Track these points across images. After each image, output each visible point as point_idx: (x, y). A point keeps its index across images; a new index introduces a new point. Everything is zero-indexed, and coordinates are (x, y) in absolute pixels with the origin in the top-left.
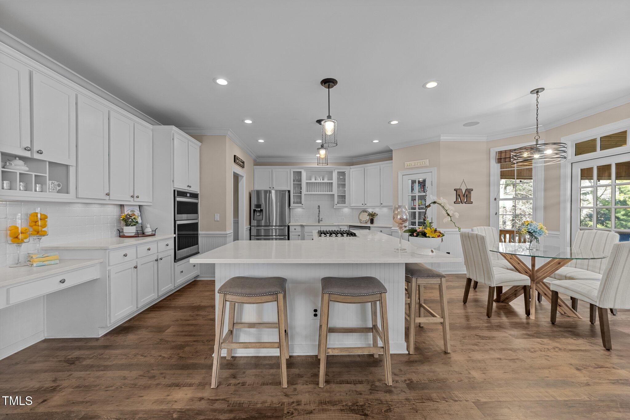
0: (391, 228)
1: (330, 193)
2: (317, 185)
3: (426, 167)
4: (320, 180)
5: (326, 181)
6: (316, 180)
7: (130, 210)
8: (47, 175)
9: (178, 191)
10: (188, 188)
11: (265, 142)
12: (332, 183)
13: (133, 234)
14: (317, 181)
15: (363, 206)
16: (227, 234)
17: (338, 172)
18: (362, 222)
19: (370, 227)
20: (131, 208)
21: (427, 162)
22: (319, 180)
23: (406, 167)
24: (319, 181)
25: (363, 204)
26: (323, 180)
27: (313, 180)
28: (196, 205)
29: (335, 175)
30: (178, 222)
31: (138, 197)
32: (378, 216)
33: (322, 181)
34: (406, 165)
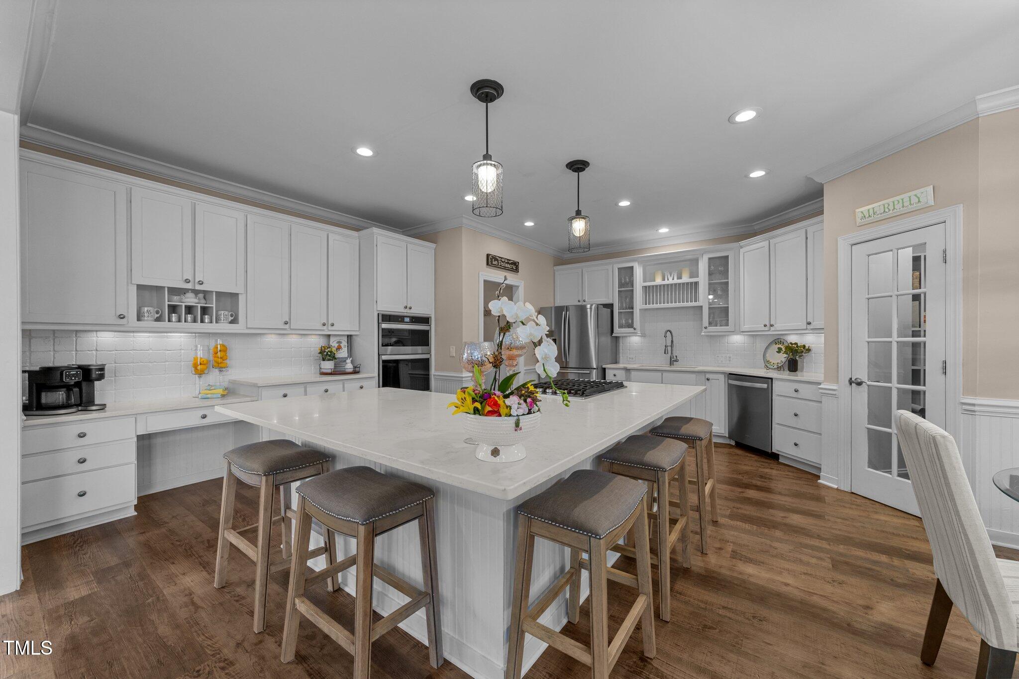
0: (820, 384)
1: (694, 304)
2: (671, 289)
3: (927, 209)
4: (673, 279)
5: (686, 279)
6: (664, 280)
7: (336, 342)
8: (214, 306)
9: (383, 315)
10: (408, 310)
11: (535, 224)
12: (696, 283)
13: (329, 371)
14: (666, 282)
15: (766, 329)
16: (462, 377)
17: (710, 259)
18: (770, 367)
19: (772, 379)
20: (338, 339)
21: (927, 194)
22: (671, 279)
23: (858, 220)
24: (671, 281)
25: (765, 326)
26: (680, 277)
27: (659, 281)
28: (426, 334)
29: (703, 267)
30: (384, 358)
31: (333, 325)
32: (812, 354)
33: (676, 281)
34: (859, 215)
